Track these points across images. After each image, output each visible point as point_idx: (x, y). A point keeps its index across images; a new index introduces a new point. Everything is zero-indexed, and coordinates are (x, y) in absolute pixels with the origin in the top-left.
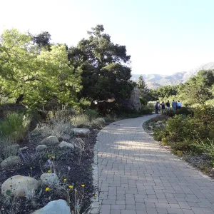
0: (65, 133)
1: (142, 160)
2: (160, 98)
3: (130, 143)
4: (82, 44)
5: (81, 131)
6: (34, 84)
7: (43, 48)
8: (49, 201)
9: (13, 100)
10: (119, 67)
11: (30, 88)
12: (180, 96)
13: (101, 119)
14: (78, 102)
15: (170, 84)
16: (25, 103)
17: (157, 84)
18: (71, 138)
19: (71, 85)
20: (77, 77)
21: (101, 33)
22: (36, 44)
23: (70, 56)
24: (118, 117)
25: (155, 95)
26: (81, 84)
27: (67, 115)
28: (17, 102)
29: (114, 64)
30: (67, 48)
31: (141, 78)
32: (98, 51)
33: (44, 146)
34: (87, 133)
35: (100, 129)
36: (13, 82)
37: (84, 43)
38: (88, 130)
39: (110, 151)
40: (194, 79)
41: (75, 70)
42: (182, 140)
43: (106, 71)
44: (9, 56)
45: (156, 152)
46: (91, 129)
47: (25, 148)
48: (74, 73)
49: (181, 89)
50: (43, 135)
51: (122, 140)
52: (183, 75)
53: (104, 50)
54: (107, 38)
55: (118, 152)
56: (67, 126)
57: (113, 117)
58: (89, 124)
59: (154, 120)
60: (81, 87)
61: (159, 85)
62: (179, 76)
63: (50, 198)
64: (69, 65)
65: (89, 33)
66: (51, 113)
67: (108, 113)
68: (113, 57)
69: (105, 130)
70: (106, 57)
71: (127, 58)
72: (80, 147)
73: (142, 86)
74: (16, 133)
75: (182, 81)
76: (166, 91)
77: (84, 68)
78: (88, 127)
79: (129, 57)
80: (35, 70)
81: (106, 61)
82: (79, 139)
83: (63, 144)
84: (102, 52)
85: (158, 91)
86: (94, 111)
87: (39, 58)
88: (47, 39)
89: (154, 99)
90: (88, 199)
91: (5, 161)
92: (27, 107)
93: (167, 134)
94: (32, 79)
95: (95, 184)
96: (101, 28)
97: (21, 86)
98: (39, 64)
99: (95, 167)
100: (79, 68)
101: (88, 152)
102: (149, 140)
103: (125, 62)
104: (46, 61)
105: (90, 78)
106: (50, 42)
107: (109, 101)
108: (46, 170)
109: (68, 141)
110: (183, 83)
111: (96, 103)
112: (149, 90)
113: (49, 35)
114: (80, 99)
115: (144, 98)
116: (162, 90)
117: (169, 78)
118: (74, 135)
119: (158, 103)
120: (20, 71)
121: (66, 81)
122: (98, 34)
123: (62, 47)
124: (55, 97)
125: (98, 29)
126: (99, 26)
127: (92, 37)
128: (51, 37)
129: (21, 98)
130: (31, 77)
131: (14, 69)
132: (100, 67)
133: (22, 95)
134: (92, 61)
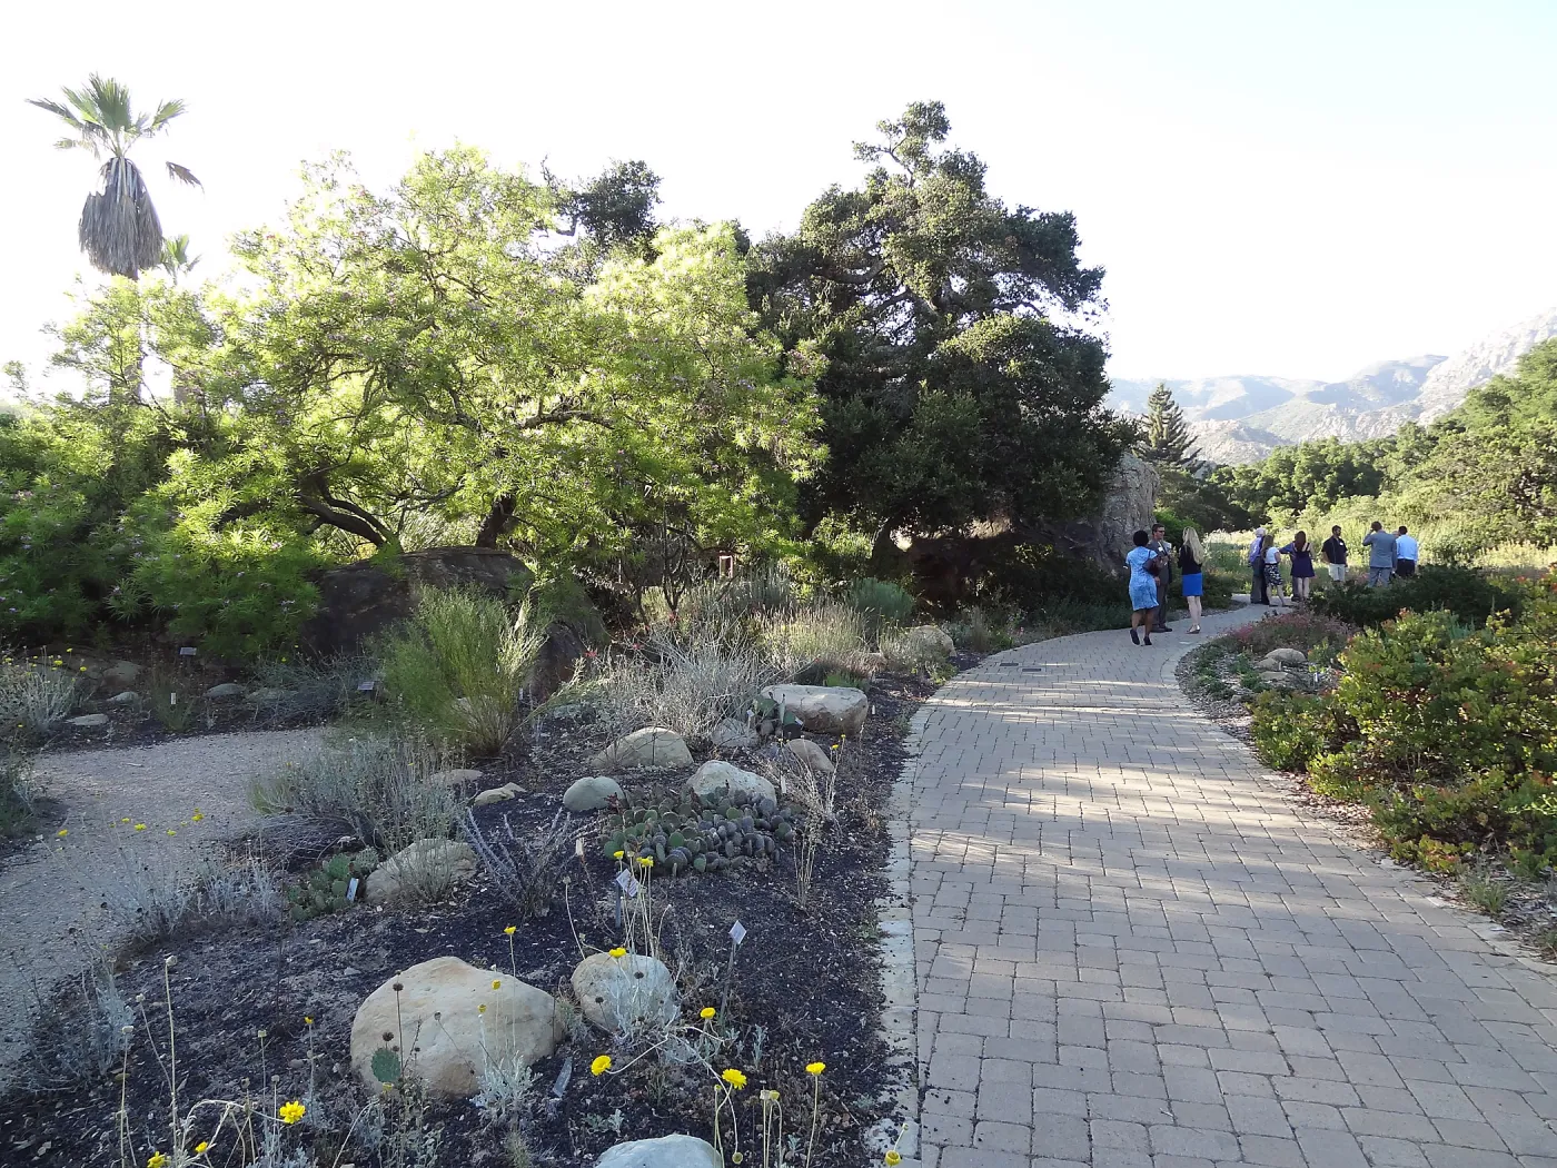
0: (728, 711)
1: (1186, 888)
2: (1277, 516)
3: (1109, 778)
4: (824, 218)
5: (815, 699)
6: (565, 438)
7: (618, 251)
8: (611, 1139)
9: (466, 531)
10: (1036, 336)
11: (546, 464)
12: (1405, 498)
13: (931, 633)
14: (806, 534)
15: (1338, 433)
16: (525, 547)
17: (1256, 435)
18: (764, 740)
19: (763, 443)
20: (795, 399)
21: (935, 150)
22: (581, 230)
23: (757, 287)
24: (1029, 623)
25: (1250, 495)
26: (818, 437)
27: (740, 609)
28: (486, 538)
29: (1004, 319)
30: (742, 244)
31: (1162, 398)
32: (916, 248)
33: (607, 784)
34: (852, 715)
35: (930, 690)
36: (460, 431)
37: (838, 209)
38: (856, 697)
39: (987, 826)
40: (1495, 400)
41: (783, 360)
42: (1445, 774)
43: (960, 361)
44: (441, 292)
45: (1273, 846)
46: (872, 693)
47: (508, 790)
48: (779, 376)
49: (1409, 460)
50: (605, 721)
51: (1055, 759)
52: (1421, 374)
53: (950, 242)
54: (965, 172)
55: (1036, 831)
56: (735, 672)
57: (1001, 623)
58: (862, 659)
59: (1250, 644)
60: (821, 452)
61: (1270, 439)
62: (1391, 384)
63: (617, 1119)
64: (752, 333)
65: (867, 151)
66: (655, 599)
67: (971, 600)
68: (1002, 282)
69: (955, 697)
70: (958, 284)
71: (1080, 285)
72: (812, 797)
73: (1170, 446)
74: (465, 703)
75: (1418, 410)
76: (1318, 470)
77: (839, 348)
78: (854, 678)
79: (1093, 279)
80: (575, 366)
81: (959, 305)
82: (804, 745)
83: (714, 775)
84: (937, 255)
85: (1268, 471)
86: (891, 590)
87: (595, 299)
88: (642, 203)
89: (1242, 522)
90: (853, 1133)
91: (391, 865)
92: (533, 566)
93: (1346, 733)
94: (559, 418)
95: (894, 1031)
96: (930, 121)
97: (501, 453)
98: (593, 332)
99: (893, 922)
100: (805, 346)
101: (857, 824)
102: (1223, 767)
103: (1071, 306)
104: (630, 317)
105: (869, 402)
106: (656, 213)
107: (980, 529)
108: (606, 936)
109: (740, 758)
110: (1426, 421)
111: (904, 543)
112: (1209, 468)
113: (652, 181)
114: (812, 519)
115: (1182, 511)
116: (1288, 466)
117: (1335, 396)
118: (779, 726)
119: (1267, 541)
120: (497, 375)
121: (735, 421)
122: (914, 153)
123: (713, 234)
124: (678, 509)
125: (915, 129)
126: (921, 110)
127: (880, 177)
128: (661, 190)
129: (502, 514)
130: (552, 402)
131: (468, 365)
132: (927, 341)
133: (508, 503)
134: (880, 313)
